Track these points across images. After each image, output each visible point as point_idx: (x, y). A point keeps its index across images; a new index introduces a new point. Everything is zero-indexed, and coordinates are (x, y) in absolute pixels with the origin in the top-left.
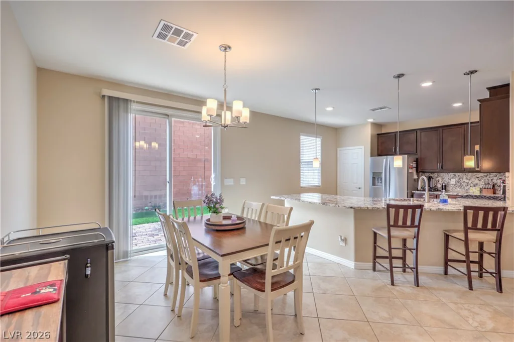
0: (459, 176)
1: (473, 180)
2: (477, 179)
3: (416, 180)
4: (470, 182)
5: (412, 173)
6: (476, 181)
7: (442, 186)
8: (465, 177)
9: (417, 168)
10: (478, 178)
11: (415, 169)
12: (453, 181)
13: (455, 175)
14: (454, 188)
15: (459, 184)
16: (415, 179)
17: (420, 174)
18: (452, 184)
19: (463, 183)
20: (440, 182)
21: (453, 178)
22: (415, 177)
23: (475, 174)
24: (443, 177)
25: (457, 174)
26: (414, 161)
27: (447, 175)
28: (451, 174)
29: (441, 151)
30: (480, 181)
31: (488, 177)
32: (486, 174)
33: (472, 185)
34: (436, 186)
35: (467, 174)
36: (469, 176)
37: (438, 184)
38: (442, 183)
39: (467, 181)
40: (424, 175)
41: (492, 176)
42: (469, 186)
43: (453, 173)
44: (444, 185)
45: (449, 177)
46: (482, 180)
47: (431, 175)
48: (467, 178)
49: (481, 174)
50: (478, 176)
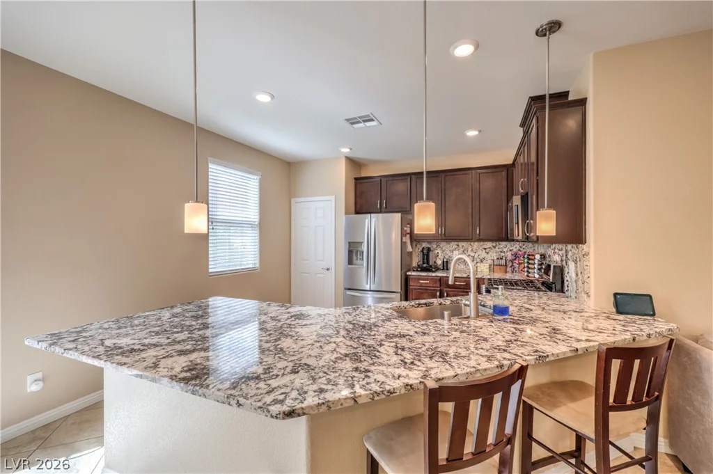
0: (463, 246)
1: (480, 252)
2: (484, 251)
3: (410, 254)
5: (406, 242)
6: (483, 254)
7: (443, 261)
8: (470, 249)
9: (411, 234)
10: (485, 249)
11: (408, 237)
13: (458, 246)
20: (440, 256)
21: (455, 250)
22: (410, 248)
23: (482, 243)
24: (444, 249)
25: (461, 244)
26: (409, 224)
27: (448, 246)
28: (454, 244)
29: (443, 209)
30: (488, 253)
31: (497, 248)
32: (494, 244)
33: (478, 260)
34: (435, 262)
35: (472, 244)
36: (475, 247)
37: (438, 259)
38: (442, 257)
39: (473, 254)
40: (418, 246)
41: (502, 246)
42: (475, 262)
43: (456, 243)
44: (445, 260)
45: (451, 249)
46: (490, 253)
47: (429, 246)
48: (472, 250)
49: (489, 244)
50: (486, 247)
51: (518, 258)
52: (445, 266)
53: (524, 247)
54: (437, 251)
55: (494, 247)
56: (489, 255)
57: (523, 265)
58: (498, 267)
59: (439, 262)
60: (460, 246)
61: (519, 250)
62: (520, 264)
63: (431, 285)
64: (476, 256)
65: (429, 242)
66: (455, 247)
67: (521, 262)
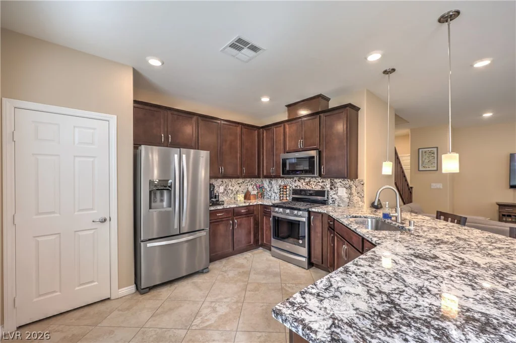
0: (226, 182)
1: (235, 187)
4: (234, 188)
6: (237, 187)
8: (230, 184)
10: (239, 184)
12: (221, 189)
13: (222, 182)
15: (226, 192)
18: (220, 193)
19: (228, 191)
21: (220, 185)
23: (237, 180)
25: (225, 180)
27: (216, 182)
28: (220, 180)
30: (240, 187)
32: (243, 180)
33: (235, 192)
35: (231, 180)
36: (233, 183)
39: (231, 188)
41: (247, 181)
42: (233, 194)
43: (221, 180)
45: (218, 185)
48: (231, 185)
49: (241, 181)
50: (239, 182)
53: (258, 181)
55: (244, 182)
56: (241, 188)
57: (259, 193)
58: (253, 196)
60: (224, 182)
63: (225, 217)
64: (233, 190)
66: (220, 183)
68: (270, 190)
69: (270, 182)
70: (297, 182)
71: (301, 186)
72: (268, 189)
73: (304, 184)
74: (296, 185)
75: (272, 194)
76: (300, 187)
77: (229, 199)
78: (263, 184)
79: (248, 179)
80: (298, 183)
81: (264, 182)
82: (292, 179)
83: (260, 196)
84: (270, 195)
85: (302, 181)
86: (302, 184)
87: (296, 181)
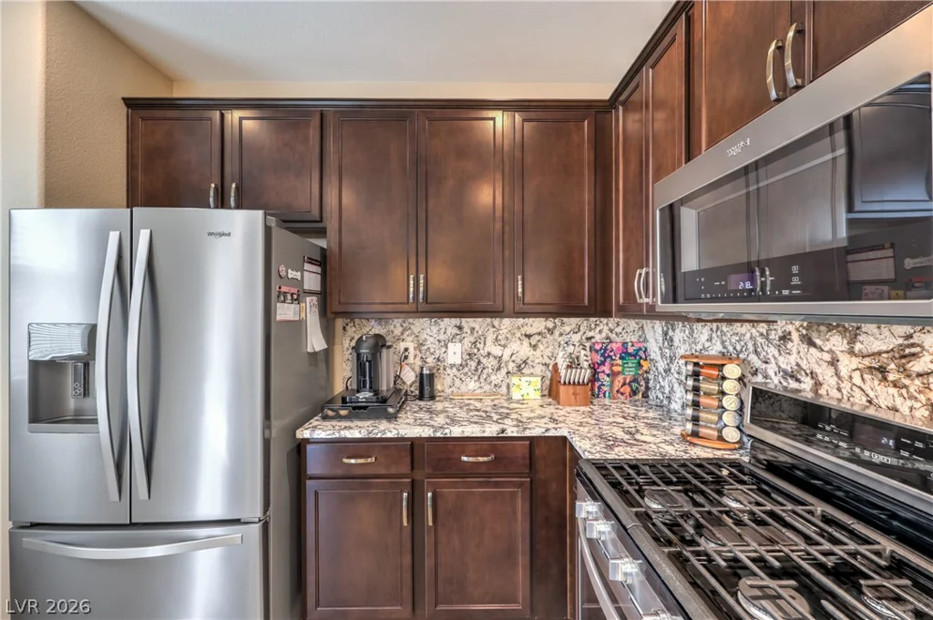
0: (473, 329)
1: (514, 346)
2: (526, 341)
3: (322, 357)
4: (507, 353)
5: (297, 327)
6: (524, 350)
7: (421, 375)
8: (491, 337)
9: (324, 296)
10: (529, 336)
11: (311, 301)
12: (455, 354)
13: (460, 328)
14: (458, 382)
15: (473, 364)
16: (314, 355)
17: (339, 323)
18: (452, 366)
19: (484, 361)
20: (411, 360)
21: (452, 339)
22: (316, 342)
23: (521, 321)
24: (423, 336)
25: (468, 323)
26: (311, 261)
27: (435, 329)
28: (449, 323)
29: (422, 216)
30: (534, 347)
31: (557, 333)
32: (550, 324)
33: (511, 366)
34: (397, 377)
35: (496, 322)
36: (504, 331)
37: (407, 369)
38: (418, 363)
39: (497, 351)
40: (351, 330)
41: (567, 329)
42: (504, 371)
43: (455, 321)
44: (426, 372)
45: (442, 337)
46: (541, 347)
47: (377, 330)
48: (497, 340)
49: (537, 324)
50: (530, 331)
51: (608, 360)
52: (426, 387)
53: (619, 330)
54: (402, 346)
55: (551, 331)
56: (538, 353)
57: (620, 378)
58: (571, 389)
59: (409, 377)
60: (466, 329)
61: (608, 338)
62: (613, 375)
63: (383, 471)
64: (506, 358)
65: (379, 320)
66: (452, 331)
67: (616, 369)
68: (668, 371)
69: (665, 334)
70: (795, 344)
71: (826, 374)
72: (661, 365)
73: (847, 364)
74: (788, 362)
75: (672, 391)
76: (818, 385)
77: (487, 388)
78: (646, 340)
79: (574, 321)
80: (797, 354)
81: (649, 335)
82: (763, 328)
83: (627, 389)
84: (667, 391)
85: (837, 342)
86: (834, 363)
87: (785, 338)
